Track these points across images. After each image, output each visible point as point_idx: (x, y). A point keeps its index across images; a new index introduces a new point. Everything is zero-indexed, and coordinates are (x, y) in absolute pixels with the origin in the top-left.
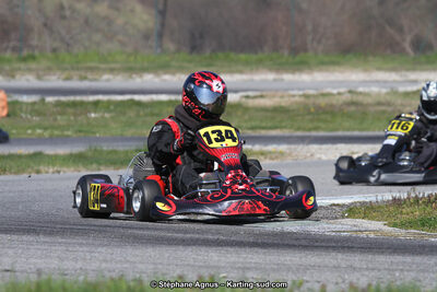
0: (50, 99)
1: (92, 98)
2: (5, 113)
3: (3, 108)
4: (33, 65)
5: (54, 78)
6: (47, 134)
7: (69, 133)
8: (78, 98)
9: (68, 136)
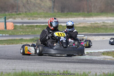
0: (25, 25)
1: (36, 24)
2: (13, 28)
3: (13, 27)
4: (20, 16)
5: (25, 19)
6: (24, 34)
7: (30, 34)
8: (32, 24)
9: (29, 34)
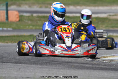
0: (35, 15)
2: (18, 20)
3: (17, 18)
4: (27, 2)
6: (34, 28)
8: (46, 15)
